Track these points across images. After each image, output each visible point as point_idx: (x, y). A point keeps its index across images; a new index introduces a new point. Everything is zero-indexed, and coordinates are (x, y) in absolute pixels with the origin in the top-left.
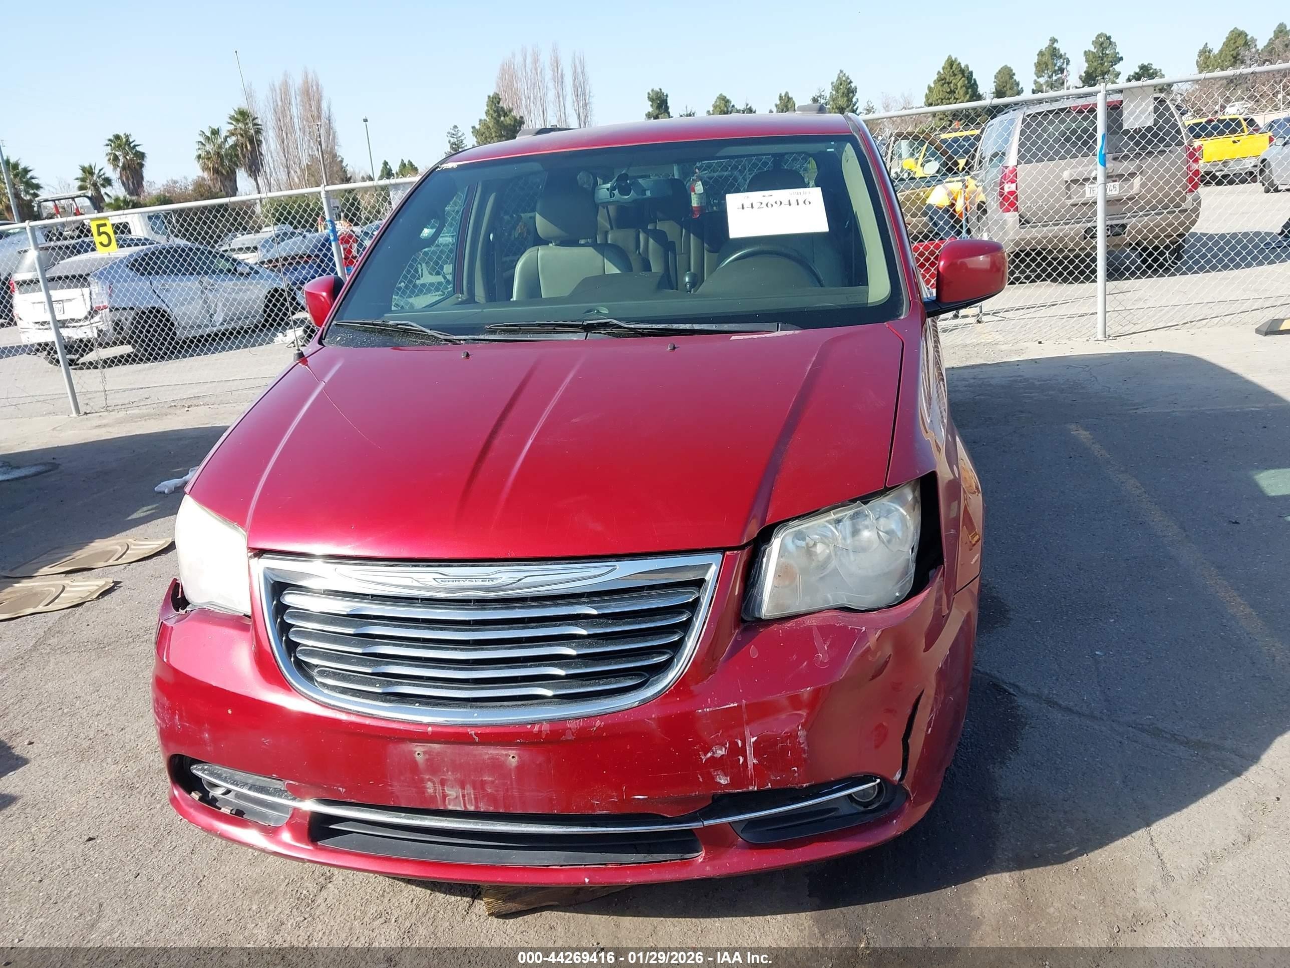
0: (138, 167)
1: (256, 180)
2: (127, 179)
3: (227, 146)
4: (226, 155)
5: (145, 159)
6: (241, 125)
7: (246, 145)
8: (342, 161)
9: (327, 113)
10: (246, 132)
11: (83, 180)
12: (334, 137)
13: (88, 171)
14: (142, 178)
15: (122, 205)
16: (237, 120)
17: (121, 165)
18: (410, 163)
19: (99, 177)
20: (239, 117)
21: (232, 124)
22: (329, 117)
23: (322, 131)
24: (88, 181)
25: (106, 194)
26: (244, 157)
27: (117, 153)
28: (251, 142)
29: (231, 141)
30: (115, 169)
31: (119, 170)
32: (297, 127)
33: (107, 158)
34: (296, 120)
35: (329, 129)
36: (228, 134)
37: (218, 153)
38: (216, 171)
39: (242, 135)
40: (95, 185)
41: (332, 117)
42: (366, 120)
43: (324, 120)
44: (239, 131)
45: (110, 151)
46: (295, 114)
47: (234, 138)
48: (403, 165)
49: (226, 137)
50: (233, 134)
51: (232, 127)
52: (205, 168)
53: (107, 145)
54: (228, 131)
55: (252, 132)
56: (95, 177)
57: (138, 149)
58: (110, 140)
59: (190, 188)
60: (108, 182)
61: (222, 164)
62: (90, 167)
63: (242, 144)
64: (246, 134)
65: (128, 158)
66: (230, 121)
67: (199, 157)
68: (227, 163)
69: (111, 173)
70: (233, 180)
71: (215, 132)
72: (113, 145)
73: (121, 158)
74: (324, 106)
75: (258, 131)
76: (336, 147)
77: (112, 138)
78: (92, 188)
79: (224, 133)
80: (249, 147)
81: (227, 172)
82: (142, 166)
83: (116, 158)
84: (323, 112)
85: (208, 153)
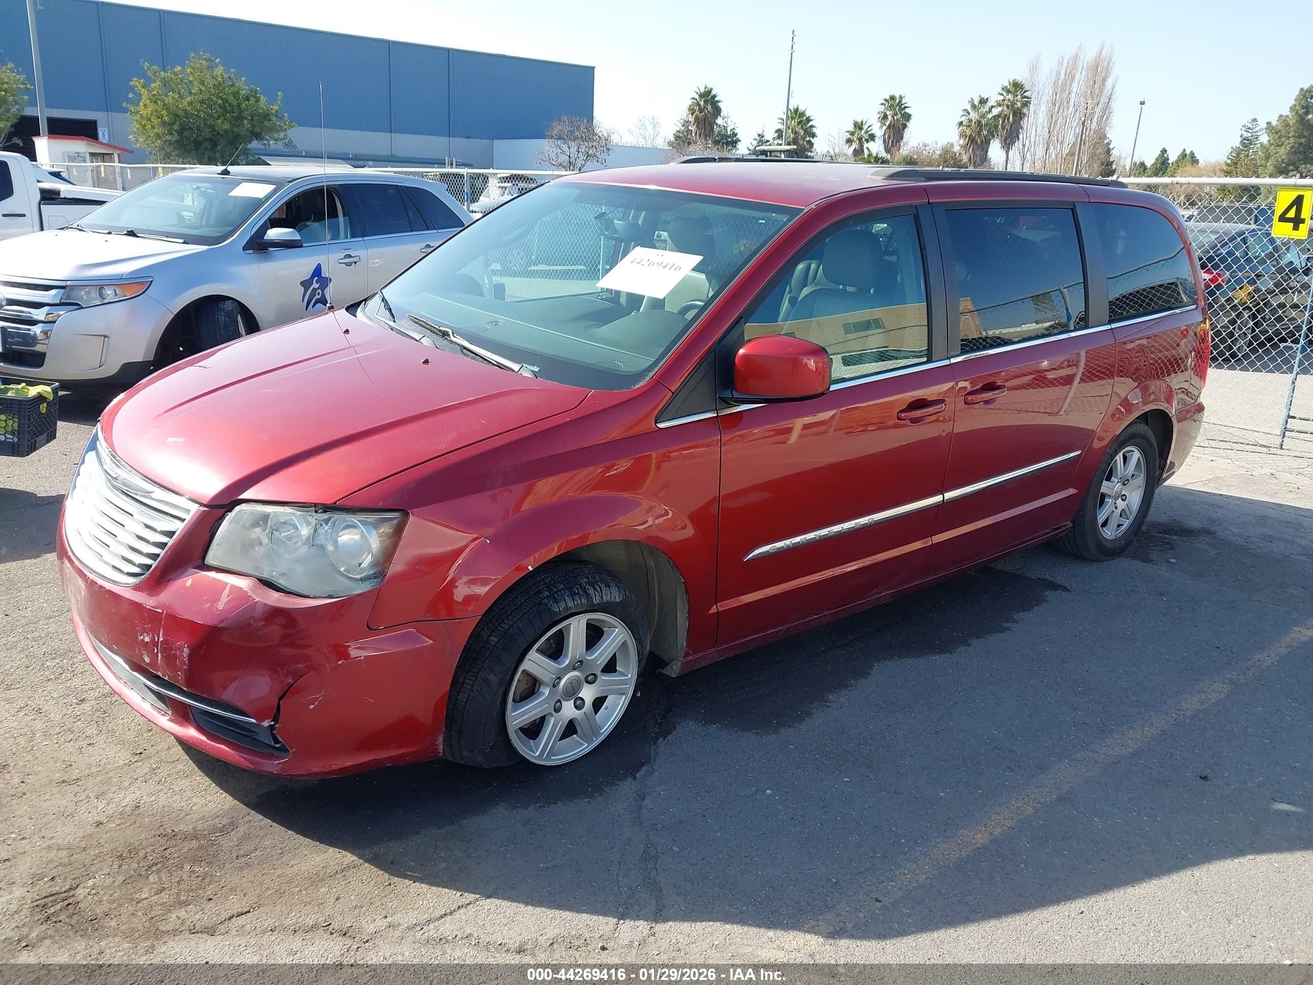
0: (901, 127)
1: (1007, 152)
2: (889, 137)
3: (990, 116)
4: (986, 125)
5: (910, 121)
6: (1010, 97)
7: (1009, 117)
8: (1109, 144)
9: (1110, 91)
10: (1013, 103)
11: (852, 134)
12: (1107, 118)
13: (858, 126)
14: (902, 138)
15: (872, 161)
16: (1008, 92)
17: (888, 123)
18: (1192, 154)
19: (867, 132)
20: (1012, 90)
21: (1003, 95)
22: (1111, 94)
23: (1098, 110)
24: (856, 135)
25: (867, 148)
26: (1003, 128)
27: (888, 113)
28: (1015, 114)
29: (995, 111)
30: (881, 127)
31: (885, 128)
32: (1072, 103)
33: (878, 116)
34: (1073, 96)
35: (1107, 108)
36: (994, 105)
37: (979, 122)
38: (972, 140)
39: (1008, 107)
40: (860, 139)
41: (1114, 96)
42: (1142, 103)
43: (1104, 100)
44: (1006, 102)
45: (883, 111)
46: (1074, 90)
47: (1000, 109)
48: (1184, 155)
49: (992, 107)
50: (1000, 105)
51: (1001, 98)
52: (962, 135)
53: (882, 104)
54: (997, 101)
55: (1019, 104)
56: (863, 131)
57: (907, 110)
58: (886, 100)
59: (938, 153)
60: (872, 137)
61: (979, 134)
62: (862, 122)
63: (1006, 115)
64: (1012, 106)
65: (895, 118)
66: (1001, 92)
67: (961, 124)
68: (985, 132)
69: (879, 131)
70: (985, 150)
71: (983, 101)
72: (887, 104)
73: (889, 117)
74: (1109, 83)
75: (1026, 104)
76: (1107, 128)
77: (888, 98)
78: (858, 142)
79: (992, 102)
80: (1011, 119)
81: (982, 142)
82: (905, 126)
83: (885, 117)
84: (1106, 90)
85: (970, 121)
